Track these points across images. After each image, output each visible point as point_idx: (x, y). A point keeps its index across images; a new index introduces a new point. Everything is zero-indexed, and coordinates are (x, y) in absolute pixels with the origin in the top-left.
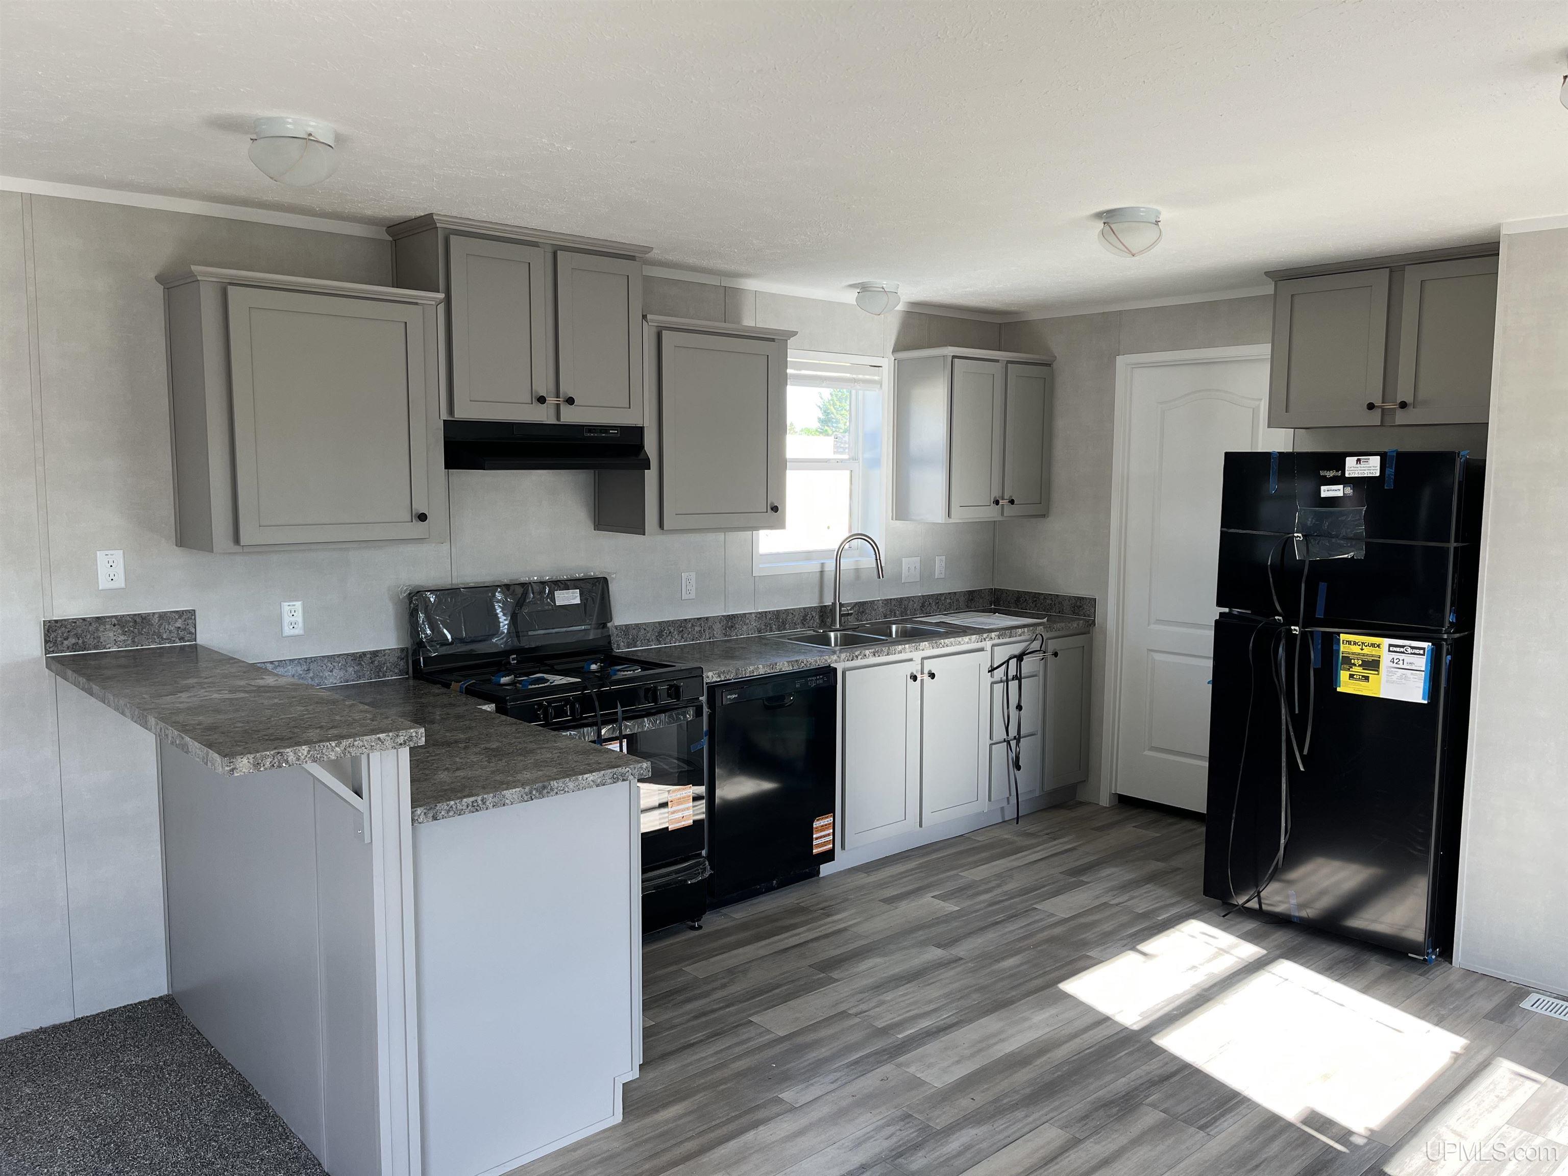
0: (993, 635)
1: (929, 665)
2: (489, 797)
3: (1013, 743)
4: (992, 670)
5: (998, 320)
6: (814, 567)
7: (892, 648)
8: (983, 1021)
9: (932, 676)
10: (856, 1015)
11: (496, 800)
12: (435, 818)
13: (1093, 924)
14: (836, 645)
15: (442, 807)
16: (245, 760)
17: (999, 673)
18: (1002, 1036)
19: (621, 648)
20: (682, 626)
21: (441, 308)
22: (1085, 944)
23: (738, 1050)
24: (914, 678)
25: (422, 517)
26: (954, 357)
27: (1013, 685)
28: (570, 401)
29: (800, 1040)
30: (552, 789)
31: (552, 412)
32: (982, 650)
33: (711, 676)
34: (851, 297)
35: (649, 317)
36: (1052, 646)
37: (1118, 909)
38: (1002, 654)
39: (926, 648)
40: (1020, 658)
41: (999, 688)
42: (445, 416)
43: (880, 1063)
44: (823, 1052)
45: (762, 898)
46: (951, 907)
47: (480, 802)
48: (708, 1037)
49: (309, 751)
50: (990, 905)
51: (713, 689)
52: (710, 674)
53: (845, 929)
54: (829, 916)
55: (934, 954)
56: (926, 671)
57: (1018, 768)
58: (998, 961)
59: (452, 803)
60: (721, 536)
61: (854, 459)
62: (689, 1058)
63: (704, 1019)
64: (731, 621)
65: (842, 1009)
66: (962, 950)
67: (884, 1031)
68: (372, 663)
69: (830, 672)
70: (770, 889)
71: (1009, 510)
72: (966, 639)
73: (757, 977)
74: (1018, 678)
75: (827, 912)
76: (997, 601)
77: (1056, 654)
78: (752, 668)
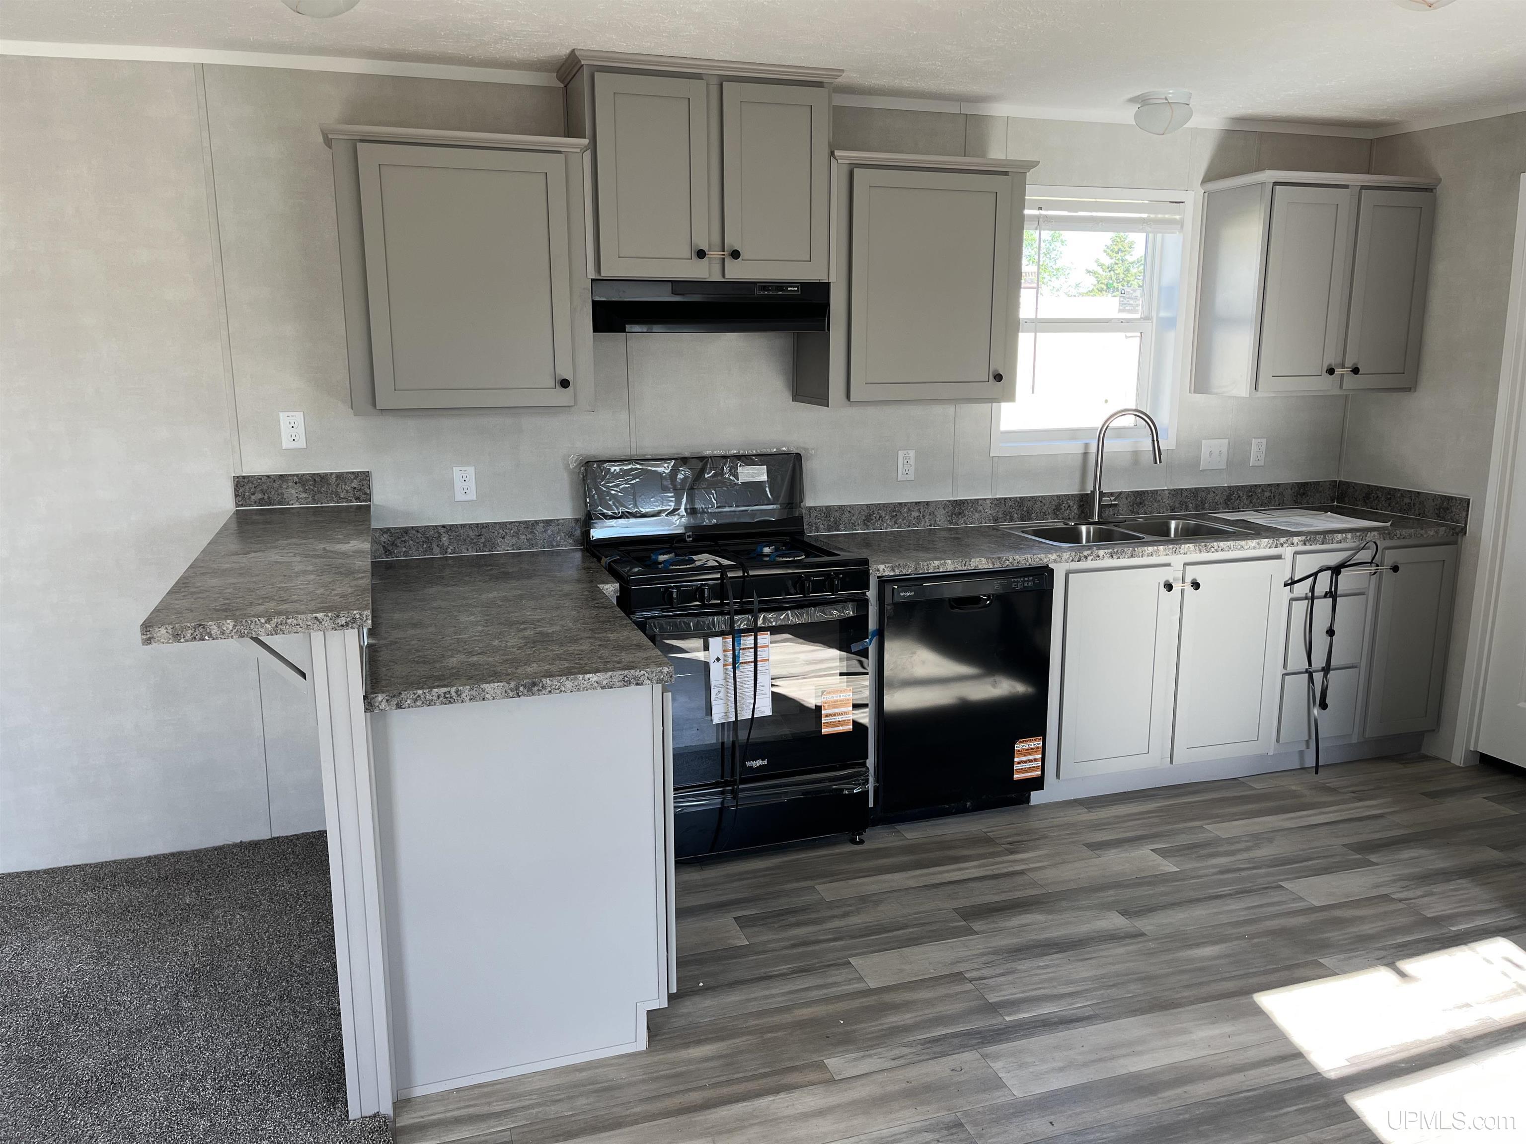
0: (1296, 539)
1: (1193, 573)
2: (466, 691)
3: (1318, 677)
4: (1291, 583)
5: (1370, 135)
6: (1076, 448)
7: (1139, 550)
8: (1124, 1022)
9: (1196, 585)
10: (971, 981)
11: (473, 693)
12: (399, 706)
13: (1352, 921)
14: (1088, 541)
15: (408, 696)
16: (163, 631)
17: (1302, 589)
18: (1140, 1048)
19: (814, 532)
20: (895, 510)
21: (587, 156)
22: (1325, 946)
23: (815, 994)
24: (1169, 587)
25: (565, 384)
26: (1276, 184)
27: (1323, 606)
28: (735, 254)
29: (888, 998)
30: (544, 687)
31: (717, 268)
32: (1279, 557)
33: (881, 569)
34: (1127, 115)
35: (837, 153)
36: (1391, 557)
37: (1401, 906)
38: (1307, 564)
39: (1190, 552)
40: (1336, 570)
41: (1301, 607)
42: (592, 275)
43: (964, 1047)
44: (906, 1018)
45: (950, 820)
46: (1169, 866)
47: (454, 694)
48: (793, 972)
49: (235, 626)
50: (1221, 872)
51: (883, 582)
52: (881, 567)
53: (1022, 872)
54: (1012, 853)
55: (1115, 921)
56: (1188, 580)
57: (1323, 706)
58: (1190, 947)
59: (420, 692)
60: (950, 410)
61: (1147, 318)
62: (758, 992)
63: (800, 950)
64: (958, 507)
65: (961, 970)
66: (1145, 924)
67: (993, 1008)
68: (545, 531)
69: (1044, 574)
70: (962, 811)
71: (1351, 382)
72: (1253, 543)
73: (888, 912)
74: (1332, 594)
75: (1014, 847)
76: (1341, 499)
77: (1395, 569)
78: (937, 563)
